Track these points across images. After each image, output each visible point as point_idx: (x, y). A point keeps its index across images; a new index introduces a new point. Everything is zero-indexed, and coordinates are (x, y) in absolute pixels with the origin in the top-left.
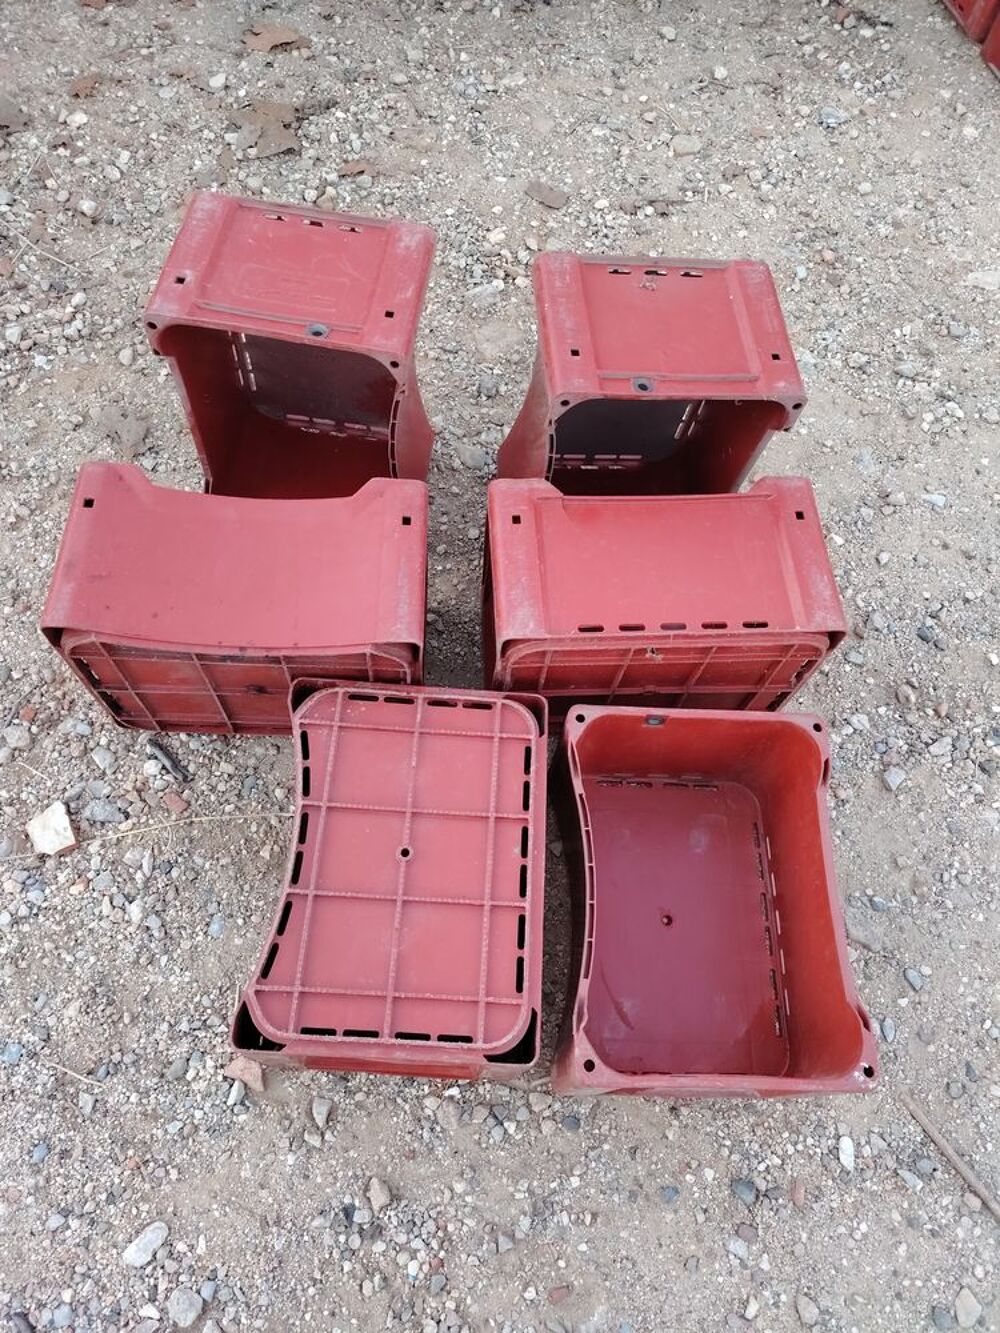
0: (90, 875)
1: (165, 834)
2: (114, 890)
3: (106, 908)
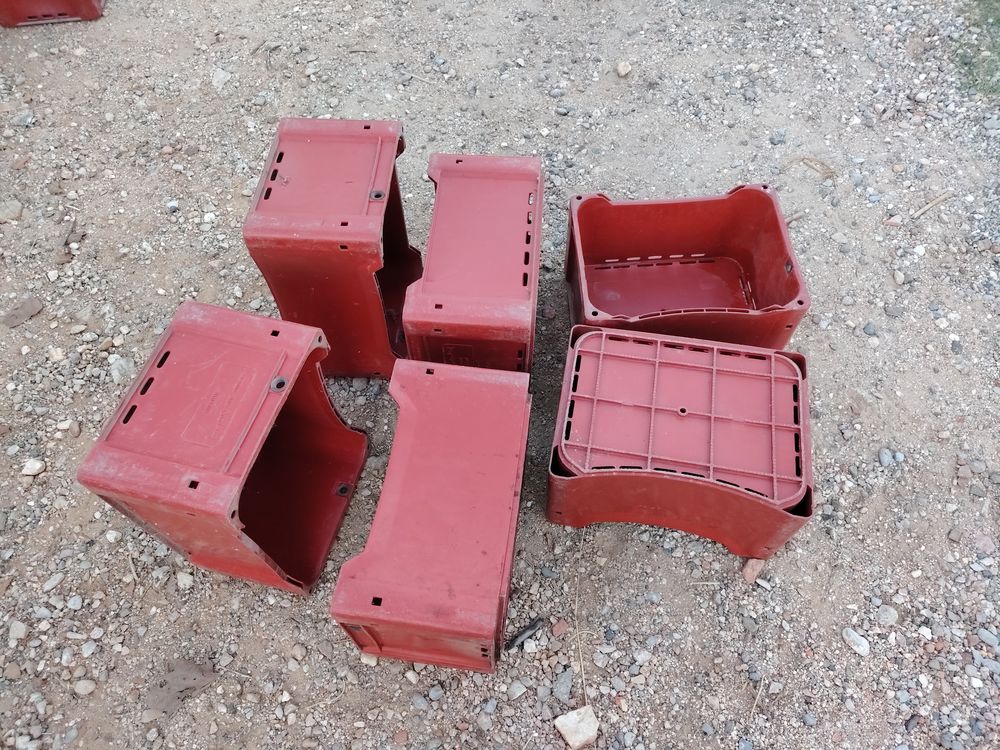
0: (614, 693)
1: (584, 636)
2: (626, 673)
3: (640, 680)
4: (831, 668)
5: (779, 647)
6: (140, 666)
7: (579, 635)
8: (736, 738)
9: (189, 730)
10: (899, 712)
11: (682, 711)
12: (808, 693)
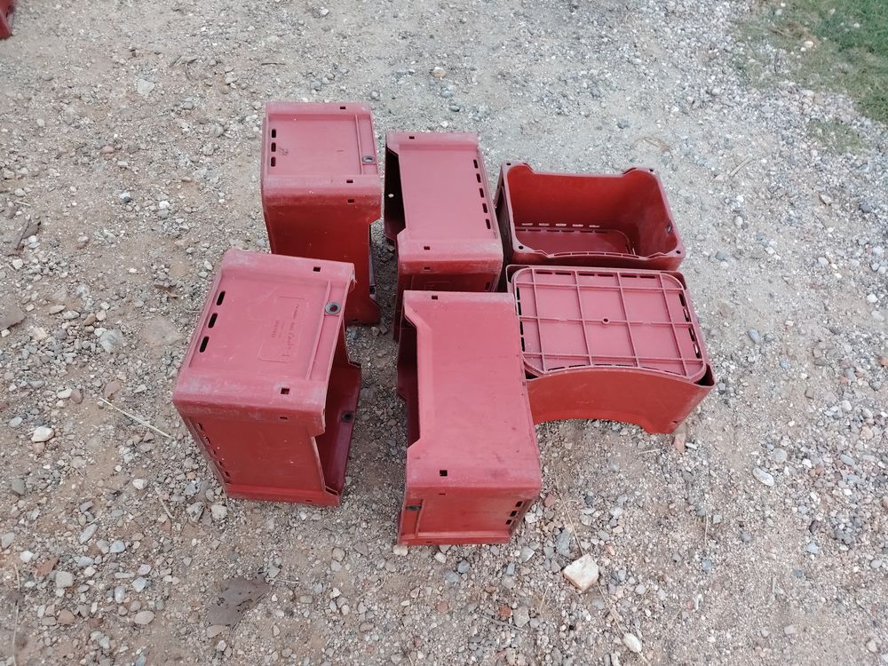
0: (602, 543)
1: (569, 504)
2: (608, 527)
3: (618, 530)
4: (751, 499)
5: (712, 490)
6: (192, 591)
7: (565, 504)
8: (699, 560)
9: (254, 637)
10: (803, 521)
11: (655, 548)
12: (740, 519)
